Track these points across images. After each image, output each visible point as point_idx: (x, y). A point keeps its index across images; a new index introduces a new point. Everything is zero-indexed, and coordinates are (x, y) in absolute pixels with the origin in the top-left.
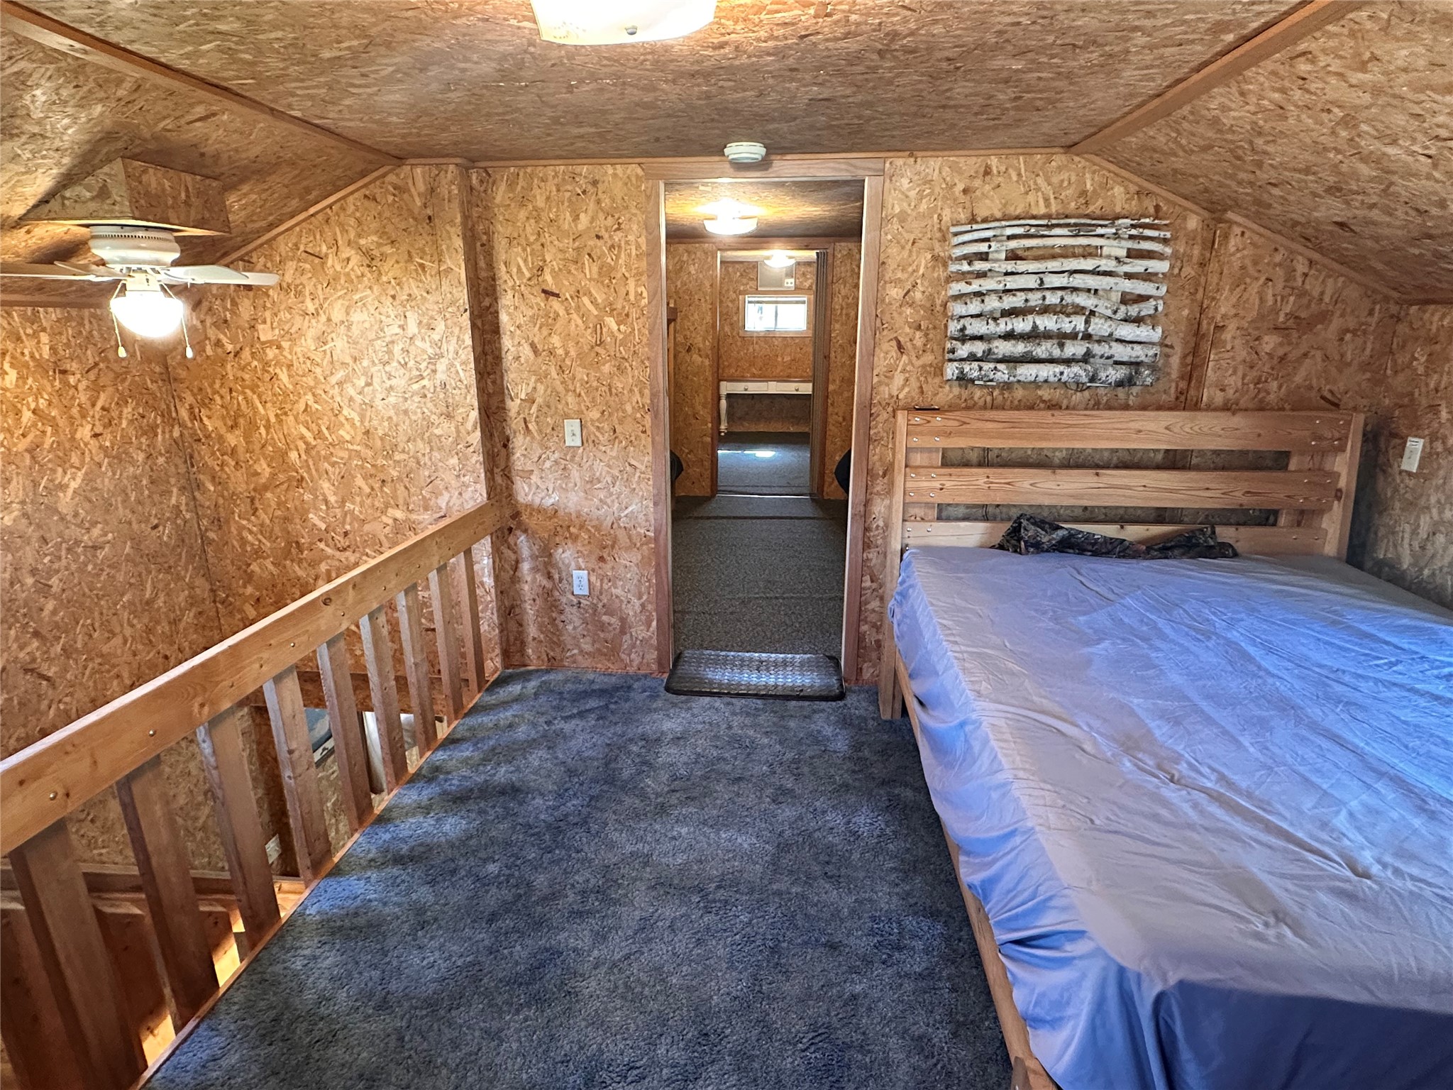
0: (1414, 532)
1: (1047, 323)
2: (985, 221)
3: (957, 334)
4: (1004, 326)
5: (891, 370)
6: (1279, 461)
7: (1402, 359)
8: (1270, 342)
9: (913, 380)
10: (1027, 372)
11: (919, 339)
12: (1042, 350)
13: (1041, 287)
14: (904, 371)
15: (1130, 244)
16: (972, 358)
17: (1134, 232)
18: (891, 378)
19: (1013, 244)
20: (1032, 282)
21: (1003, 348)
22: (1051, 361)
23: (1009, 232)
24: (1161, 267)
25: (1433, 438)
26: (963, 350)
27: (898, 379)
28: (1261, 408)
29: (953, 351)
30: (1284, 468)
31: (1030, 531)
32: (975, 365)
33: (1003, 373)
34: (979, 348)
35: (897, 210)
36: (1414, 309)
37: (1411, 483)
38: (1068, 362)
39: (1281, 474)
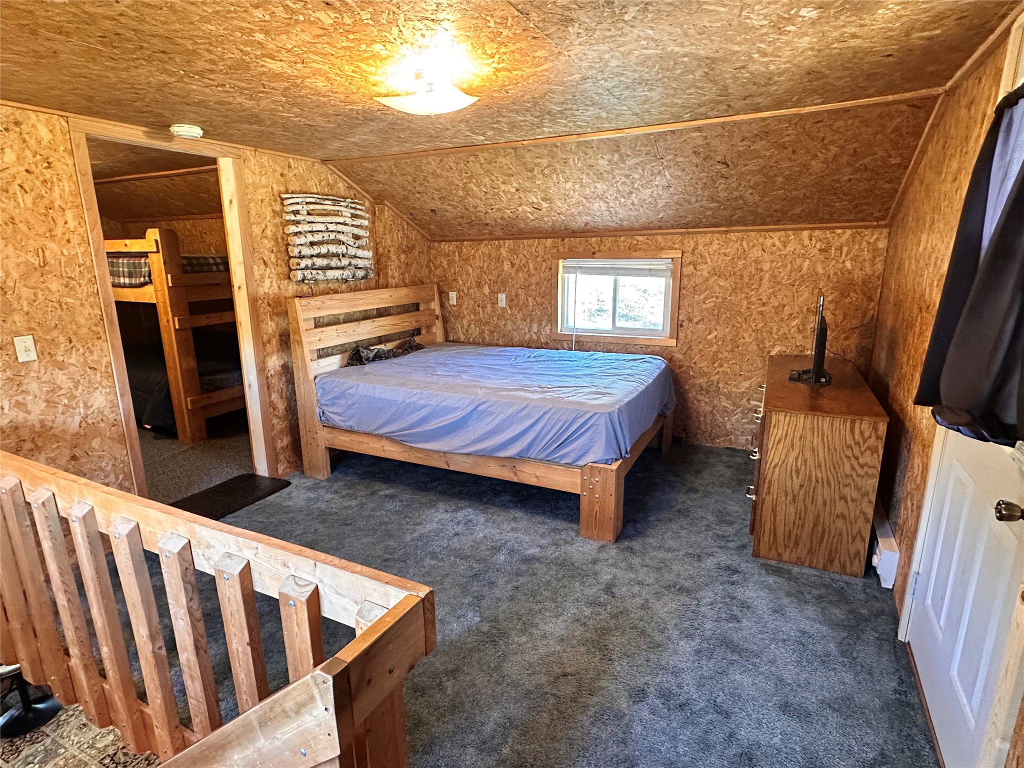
0: (462, 327)
1: (333, 249)
2: (292, 193)
3: (298, 255)
4: (316, 250)
5: (262, 277)
6: (416, 307)
7: (438, 263)
8: (403, 256)
9: (274, 284)
10: (331, 274)
11: (273, 259)
12: (334, 262)
13: (327, 230)
14: (269, 277)
15: (353, 211)
16: (307, 268)
17: (353, 206)
18: (263, 282)
19: (312, 207)
20: (322, 227)
21: (320, 262)
22: (337, 268)
23: (308, 200)
24: (366, 223)
25: (459, 291)
26: (303, 263)
27: (267, 283)
28: (406, 286)
29: (299, 264)
30: (418, 309)
31: (364, 353)
32: (308, 271)
33: (321, 276)
34: (309, 262)
35: (251, 181)
36: (436, 244)
37: (456, 309)
38: (343, 268)
39: (417, 313)
